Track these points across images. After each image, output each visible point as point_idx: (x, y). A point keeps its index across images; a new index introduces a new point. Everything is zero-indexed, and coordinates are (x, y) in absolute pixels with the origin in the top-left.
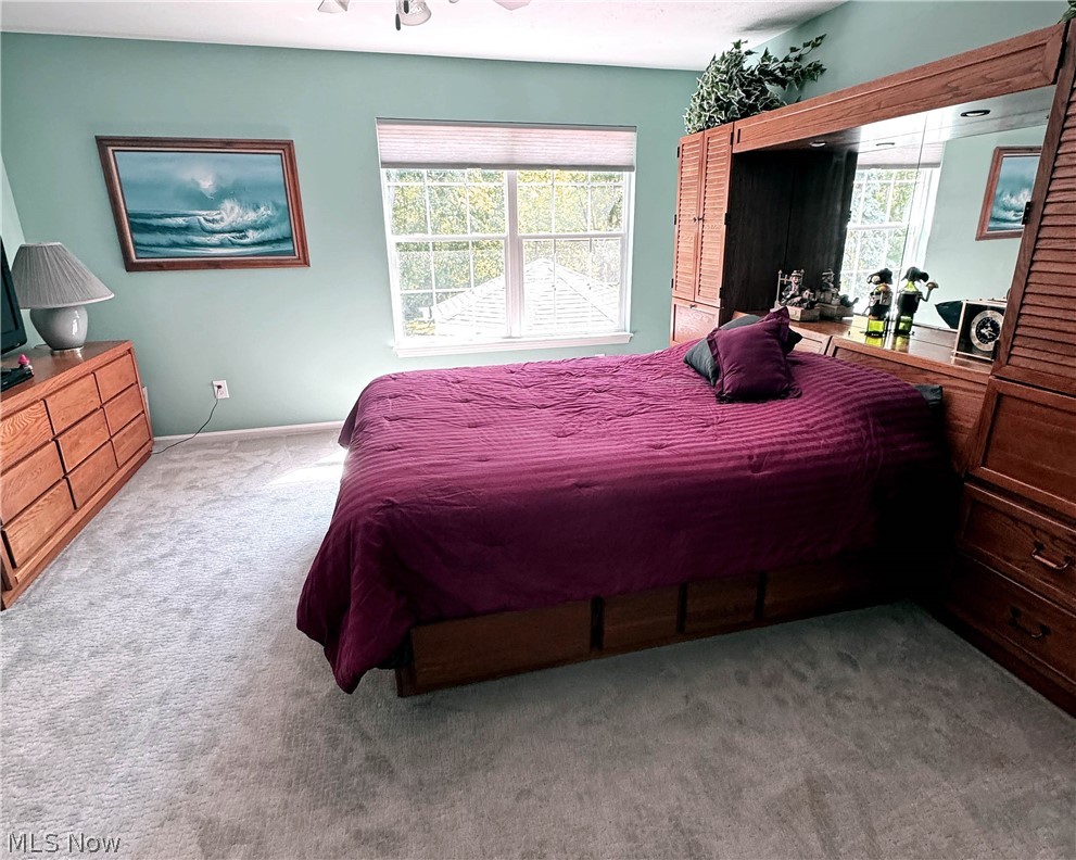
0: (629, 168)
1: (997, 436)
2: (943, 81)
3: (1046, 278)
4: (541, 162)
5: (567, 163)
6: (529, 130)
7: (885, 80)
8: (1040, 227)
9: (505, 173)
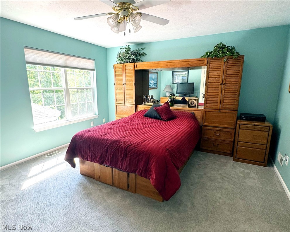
0: (94, 70)
1: (206, 118)
2: (188, 62)
3: (210, 93)
4: (74, 67)
5: (80, 67)
6: (70, 57)
7: (176, 60)
8: (208, 86)
9: (63, 69)
